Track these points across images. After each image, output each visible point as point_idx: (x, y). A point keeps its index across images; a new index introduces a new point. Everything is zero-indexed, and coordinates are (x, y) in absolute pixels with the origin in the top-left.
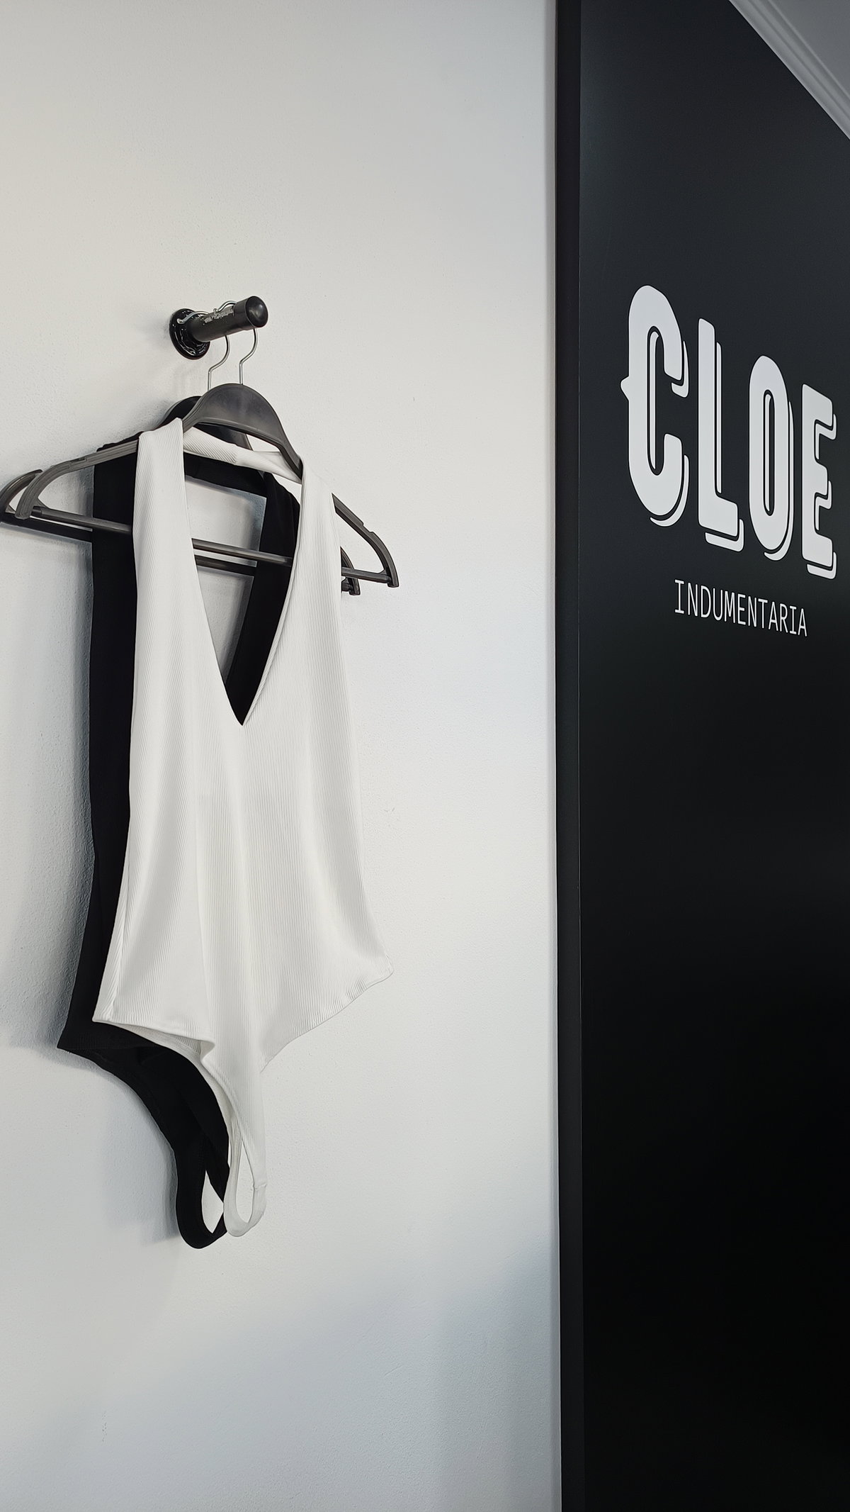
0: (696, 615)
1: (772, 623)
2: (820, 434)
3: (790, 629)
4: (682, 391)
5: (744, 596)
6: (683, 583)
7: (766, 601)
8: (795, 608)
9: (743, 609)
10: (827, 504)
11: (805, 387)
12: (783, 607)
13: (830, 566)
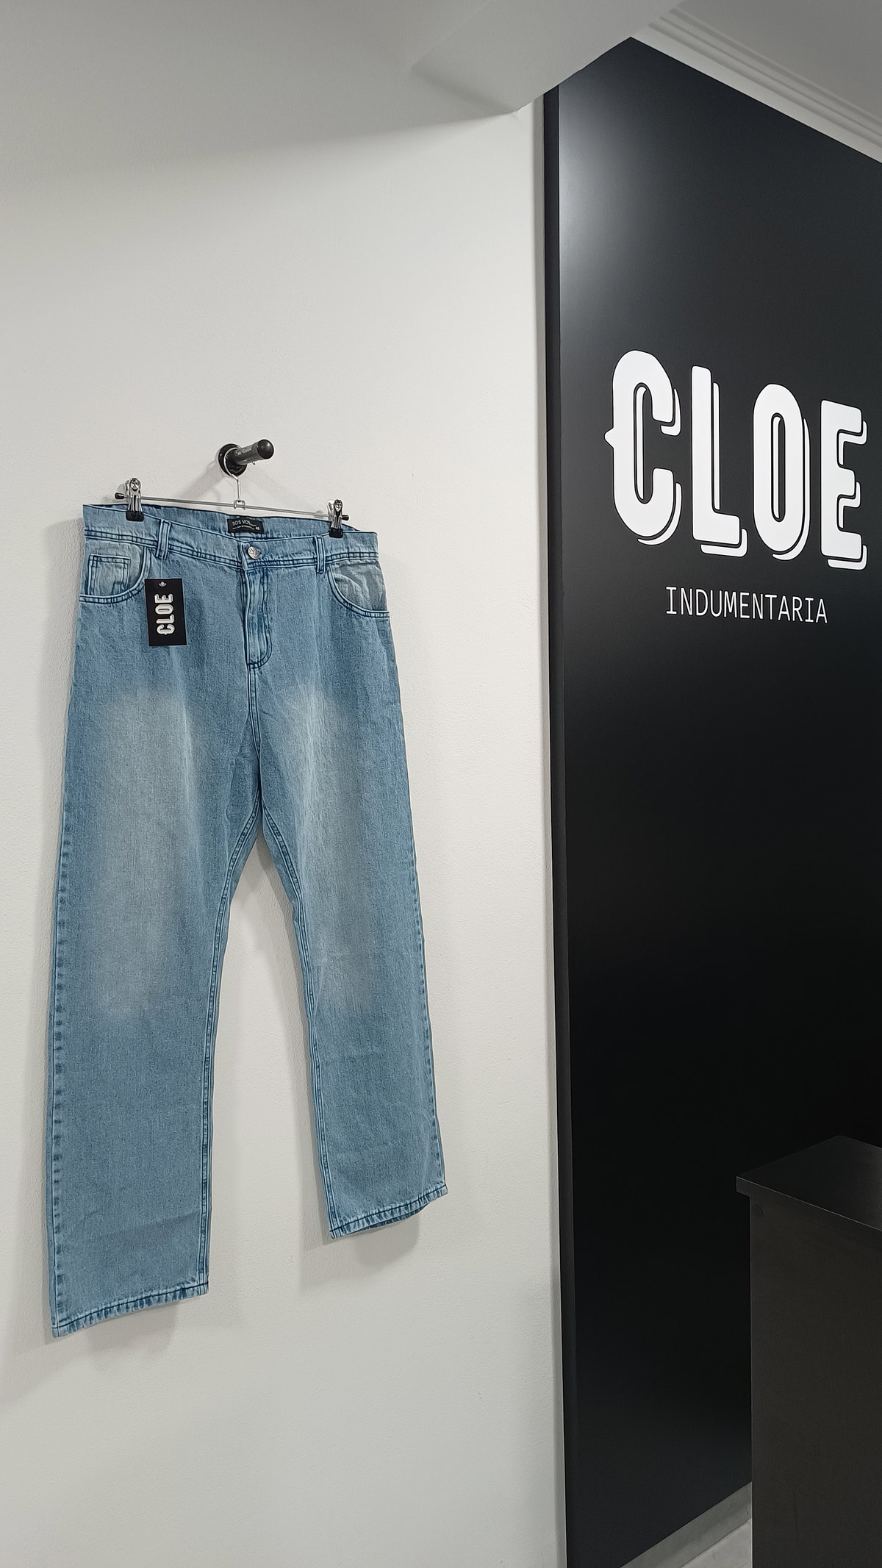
0: (691, 613)
1: (782, 614)
2: (845, 443)
3: (805, 617)
4: (674, 431)
5: (748, 594)
6: (675, 589)
7: (775, 596)
8: (812, 599)
9: (747, 605)
10: (855, 503)
11: (826, 405)
12: (796, 600)
13: (859, 557)
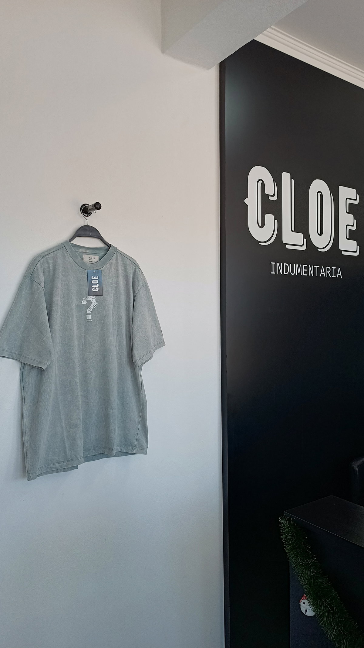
0: (281, 273)
1: (322, 274)
2: (349, 203)
3: (332, 275)
4: (275, 198)
5: (307, 266)
6: (275, 263)
7: (319, 266)
8: (335, 268)
9: (306, 270)
10: (354, 228)
11: (341, 188)
12: (328, 268)
13: (356, 251)
